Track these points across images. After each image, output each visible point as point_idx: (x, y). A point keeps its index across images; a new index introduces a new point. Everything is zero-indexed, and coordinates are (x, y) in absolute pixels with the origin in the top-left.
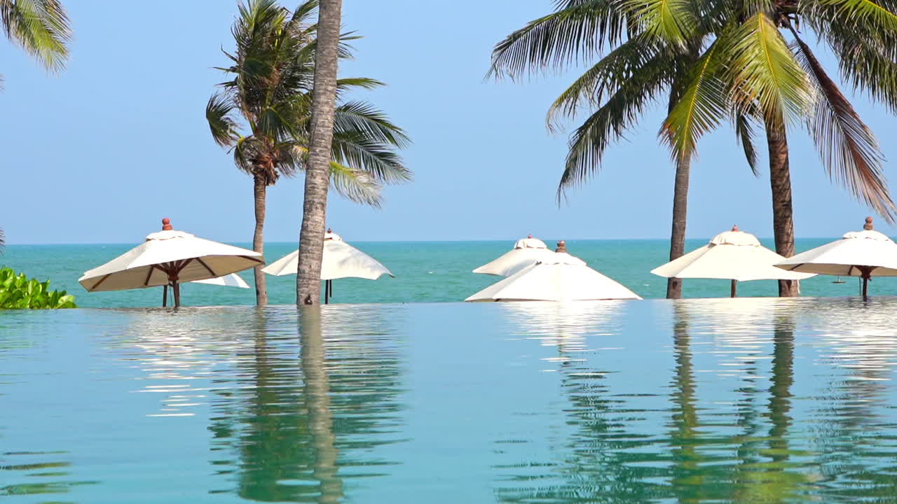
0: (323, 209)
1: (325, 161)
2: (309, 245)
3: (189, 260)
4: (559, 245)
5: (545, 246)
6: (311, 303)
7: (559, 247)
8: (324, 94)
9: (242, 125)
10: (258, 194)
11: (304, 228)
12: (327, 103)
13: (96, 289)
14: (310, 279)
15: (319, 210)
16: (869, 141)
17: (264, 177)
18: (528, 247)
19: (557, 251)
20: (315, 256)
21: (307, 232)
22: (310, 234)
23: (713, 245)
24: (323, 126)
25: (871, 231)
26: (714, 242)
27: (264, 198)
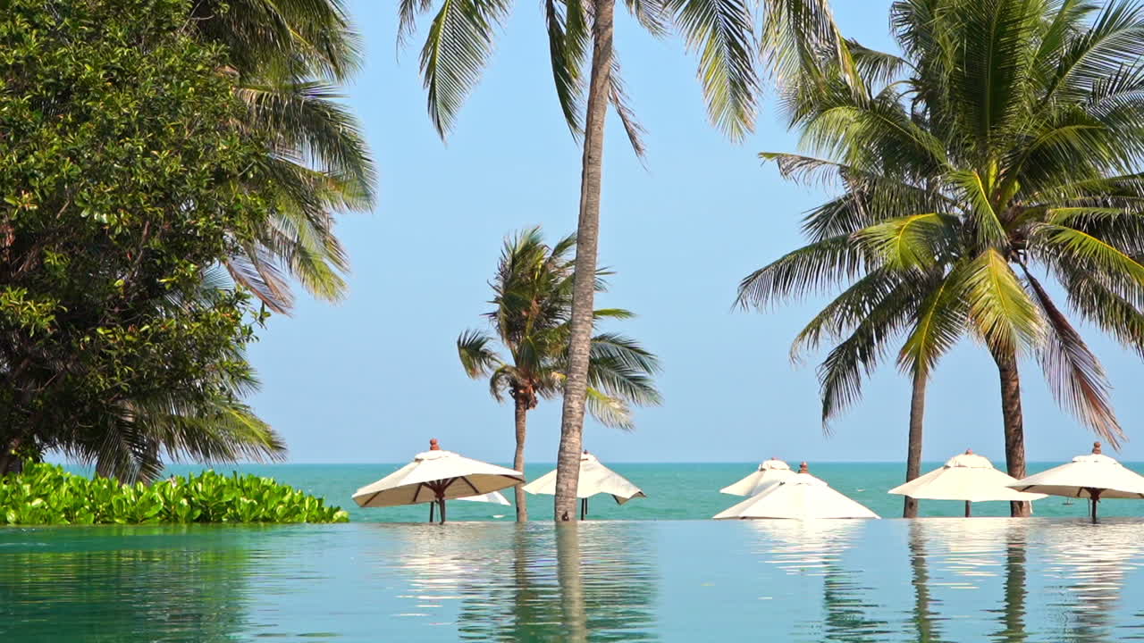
0: (579, 431)
1: (581, 386)
2: (566, 464)
3: (455, 479)
4: (801, 466)
5: (788, 467)
6: (568, 520)
7: (801, 468)
8: (581, 324)
9: (503, 353)
10: (519, 417)
11: (562, 449)
12: (583, 332)
13: (369, 504)
14: (567, 497)
15: (576, 432)
16: (1097, 370)
17: (524, 401)
18: (772, 468)
19: (799, 472)
20: (572, 476)
21: (565, 452)
22: (568, 455)
23: (947, 467)
24: (580, 354)
25: (1099, 455)
26: (949, 464)
27: (524, 421)
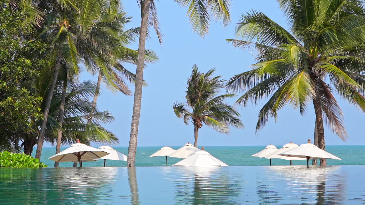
0: (135, 136)
1: (137, 121)
2: (131, 147)
3: (87, 151)
4: (202, 148)
5: (276, 148)
6: (131, 166)
7: (202, 149)
8: (137, 100)
11: (130, 142)
12: (138, 103)
14: (131, 158)
16: (340, 113)
17: (197, 126)
18: (270, 148)
20: (132, 151)
21: (131, 144)
23: (283, 148)
24: (136, 110)
25: (310, 144)
26: (283, 147)
